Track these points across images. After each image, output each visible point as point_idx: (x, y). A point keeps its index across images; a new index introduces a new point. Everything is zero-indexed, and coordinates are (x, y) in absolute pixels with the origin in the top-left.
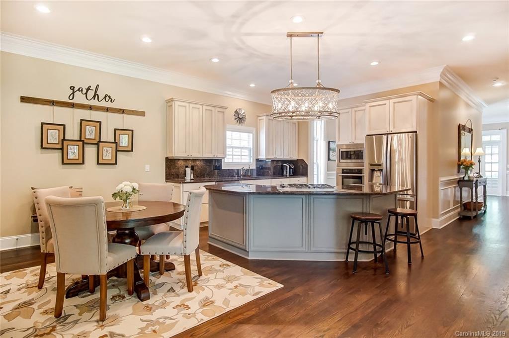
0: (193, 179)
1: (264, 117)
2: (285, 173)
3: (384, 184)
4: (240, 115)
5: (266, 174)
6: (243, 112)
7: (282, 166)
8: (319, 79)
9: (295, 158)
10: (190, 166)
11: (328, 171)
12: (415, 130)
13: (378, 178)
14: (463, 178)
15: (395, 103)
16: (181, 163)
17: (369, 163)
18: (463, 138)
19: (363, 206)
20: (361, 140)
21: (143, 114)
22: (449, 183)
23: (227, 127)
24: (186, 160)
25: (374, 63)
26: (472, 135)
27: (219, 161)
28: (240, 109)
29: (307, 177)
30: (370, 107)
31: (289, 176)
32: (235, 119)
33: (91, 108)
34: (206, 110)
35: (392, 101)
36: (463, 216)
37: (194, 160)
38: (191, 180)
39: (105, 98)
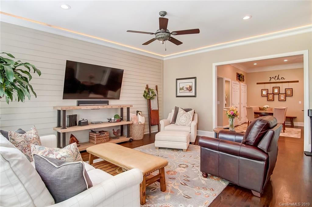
21: (298, 81)
33: (276, 83)
39: (281, 78)
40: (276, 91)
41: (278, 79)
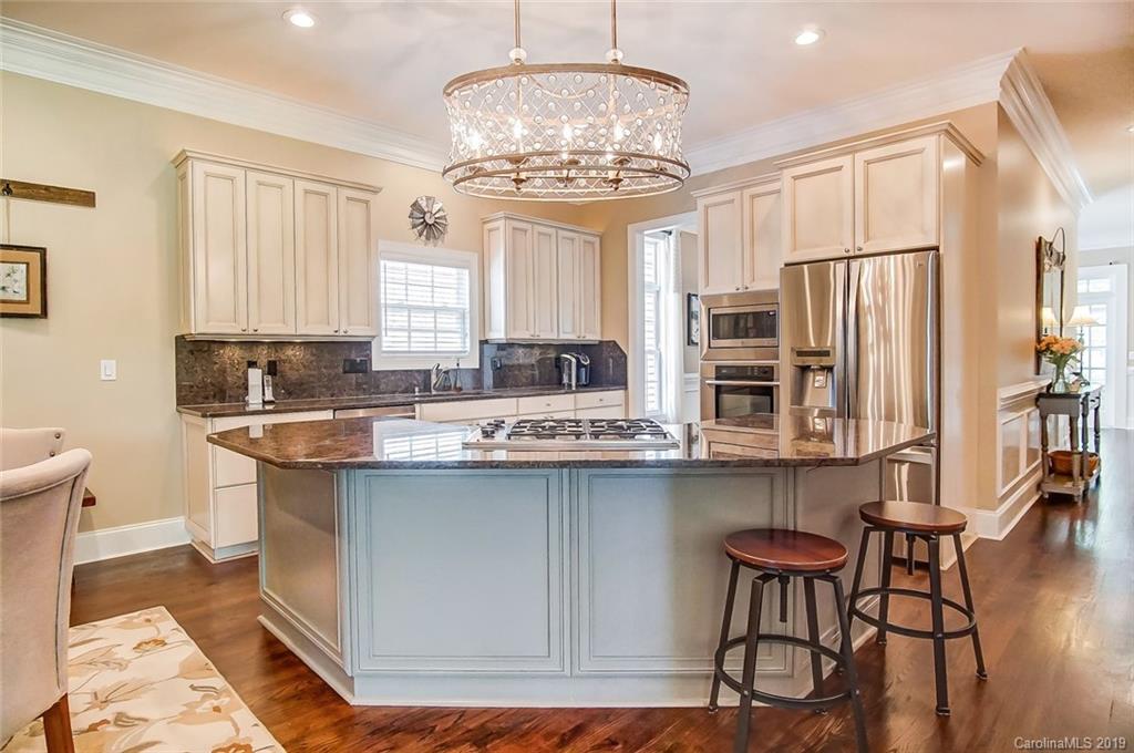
0: (271, 402)
1: (501, 223)
2: (565, 380)
3: (840, 415)
4: (428, 216)
5: (511, 381)
6: (436, 207)
7: (558, 359)
8: (615, 46)
9: (593, 337)
10: (263, 361)
11: (686, 371)
12: (933, 243)
13: (821, 393)
14: (1050, 386)
15: (868, 163)
16: (233, 354)
17: (792, 349)
18: (1046, 276)
19: (772, 505)
20: (768, 279)
21: (87, 199)
22: (1016, 404)
23: (381, 247)
24: (250, 345)
25: (807, 38)
26: (1062, 272)
27: (364, 346)
28: (428, 199)
29: (626, 389)
30: (795, 178)
31: (577, 386)
32: (414, 226)
34: (306, 192)
35: (861, 157)
36: (1051, 494)
37: (279, 345)
38: (265, 403)
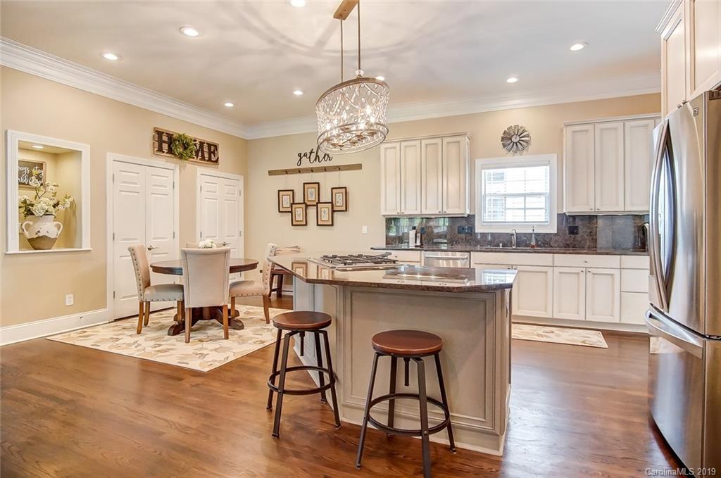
4: (514, 138)
6: (521, 131)
8: (359, 68)
21: (359, 167)
30: (666, 40)
32: (505, 146)
33: (312, 170)
38: (416, 246)
39: (324, 157)
40: (312, 197)
41: (316, 159)
